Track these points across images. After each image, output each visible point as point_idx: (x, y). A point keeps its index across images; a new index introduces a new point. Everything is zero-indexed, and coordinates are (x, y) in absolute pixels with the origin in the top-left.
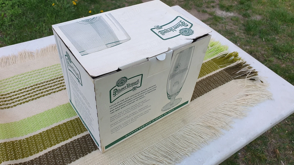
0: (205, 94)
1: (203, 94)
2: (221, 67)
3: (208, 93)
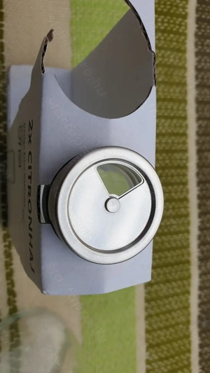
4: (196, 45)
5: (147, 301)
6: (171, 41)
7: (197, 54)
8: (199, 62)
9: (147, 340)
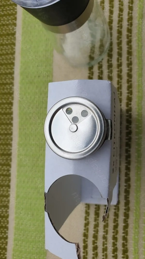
5: (13, 64)
9: (15, 39)
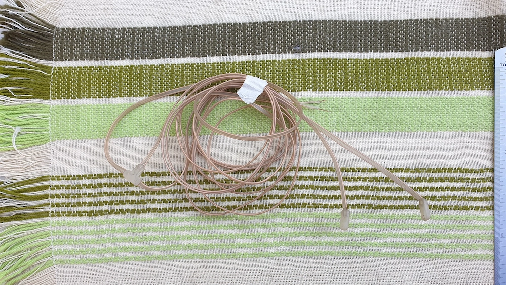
0: (139, 25)
1: (144, 28)
2: (47, 69)
3: (132, 26)
4: (117, 59)
6: (115, 77)
7: (123, 59)
8: (128, 57)
